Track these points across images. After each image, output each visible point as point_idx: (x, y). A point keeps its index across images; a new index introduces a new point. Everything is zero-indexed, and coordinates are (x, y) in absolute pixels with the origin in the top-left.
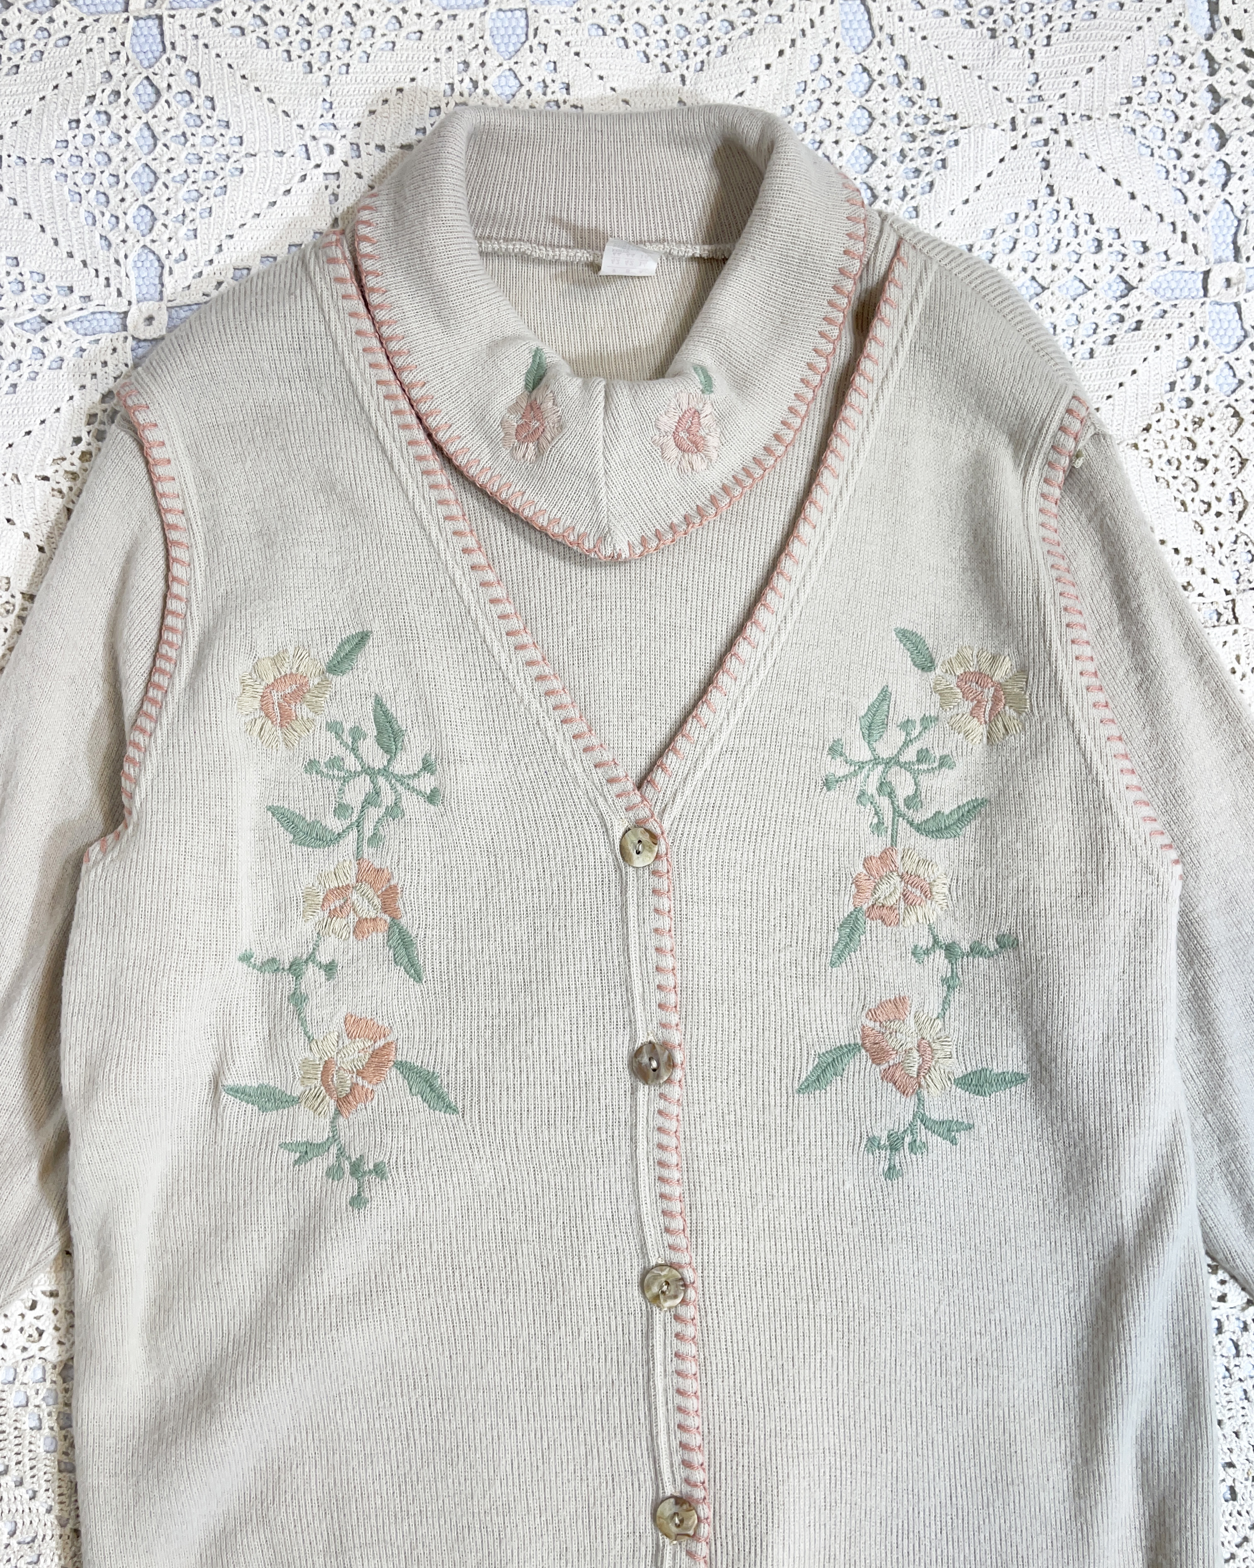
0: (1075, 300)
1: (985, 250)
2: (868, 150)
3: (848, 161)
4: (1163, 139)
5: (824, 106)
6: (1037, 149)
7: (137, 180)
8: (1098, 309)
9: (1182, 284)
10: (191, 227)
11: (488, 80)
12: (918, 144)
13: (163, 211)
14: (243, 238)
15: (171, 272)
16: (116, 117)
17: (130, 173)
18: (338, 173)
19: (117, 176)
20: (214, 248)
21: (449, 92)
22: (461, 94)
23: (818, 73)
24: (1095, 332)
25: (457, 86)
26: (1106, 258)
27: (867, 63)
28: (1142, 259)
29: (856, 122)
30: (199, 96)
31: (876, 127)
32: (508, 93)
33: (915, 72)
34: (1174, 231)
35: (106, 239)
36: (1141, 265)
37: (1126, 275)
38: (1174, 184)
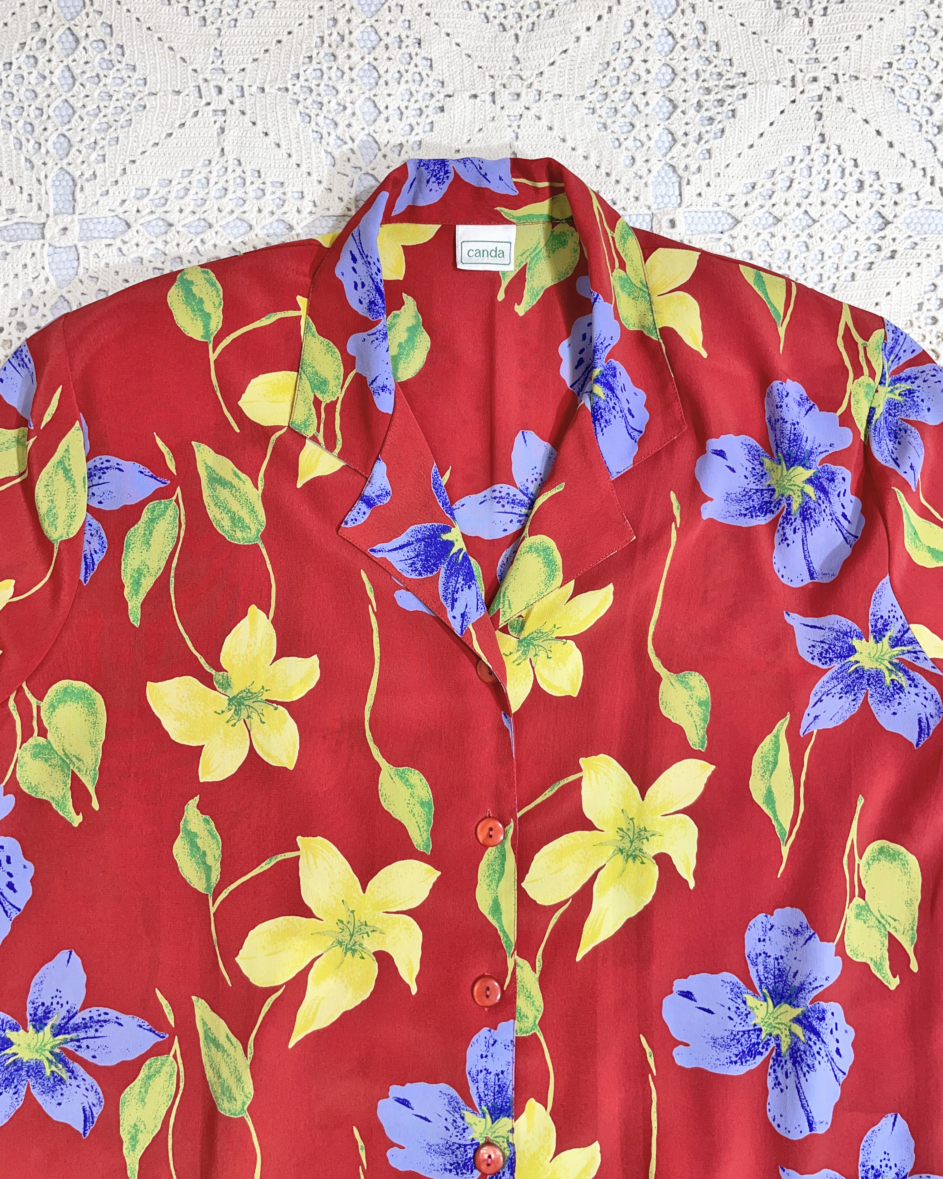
0: (840, 232)
1: (765, 188)
2: (671, 101)
3: (654, 109)
4: (918, 99)
5: (635, 63)
6: (812, 103)
7: (57, 113)
8: (860, 239)
9: (930, 220)
10: (101, 153)
11: (353, 35)
12: (712, 97)
13: (79, 139)
14: (143, 163)
15: (82, 189)
16: (42, 60)
17: (52, 107)
18: (224, 111)
19: (42, 110)
20: (119, 171)
21: (319, 43)
22: (330, 46)
23: (630, 36)
24: (856, 259)
25: (326, 38)
26: (867, 196)
27: (671, 28)
28: (898, 198)
29: (661, 77)
30: (111, 44)
31: (678, 82)
32: (369, 46)
33: (712, 35)
34: (925, 175)
35: (30, 162)
36: (896, 203)
37: (883, 211)
38: (925, 135)
